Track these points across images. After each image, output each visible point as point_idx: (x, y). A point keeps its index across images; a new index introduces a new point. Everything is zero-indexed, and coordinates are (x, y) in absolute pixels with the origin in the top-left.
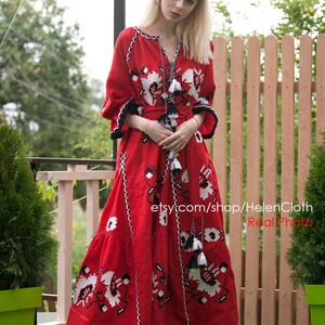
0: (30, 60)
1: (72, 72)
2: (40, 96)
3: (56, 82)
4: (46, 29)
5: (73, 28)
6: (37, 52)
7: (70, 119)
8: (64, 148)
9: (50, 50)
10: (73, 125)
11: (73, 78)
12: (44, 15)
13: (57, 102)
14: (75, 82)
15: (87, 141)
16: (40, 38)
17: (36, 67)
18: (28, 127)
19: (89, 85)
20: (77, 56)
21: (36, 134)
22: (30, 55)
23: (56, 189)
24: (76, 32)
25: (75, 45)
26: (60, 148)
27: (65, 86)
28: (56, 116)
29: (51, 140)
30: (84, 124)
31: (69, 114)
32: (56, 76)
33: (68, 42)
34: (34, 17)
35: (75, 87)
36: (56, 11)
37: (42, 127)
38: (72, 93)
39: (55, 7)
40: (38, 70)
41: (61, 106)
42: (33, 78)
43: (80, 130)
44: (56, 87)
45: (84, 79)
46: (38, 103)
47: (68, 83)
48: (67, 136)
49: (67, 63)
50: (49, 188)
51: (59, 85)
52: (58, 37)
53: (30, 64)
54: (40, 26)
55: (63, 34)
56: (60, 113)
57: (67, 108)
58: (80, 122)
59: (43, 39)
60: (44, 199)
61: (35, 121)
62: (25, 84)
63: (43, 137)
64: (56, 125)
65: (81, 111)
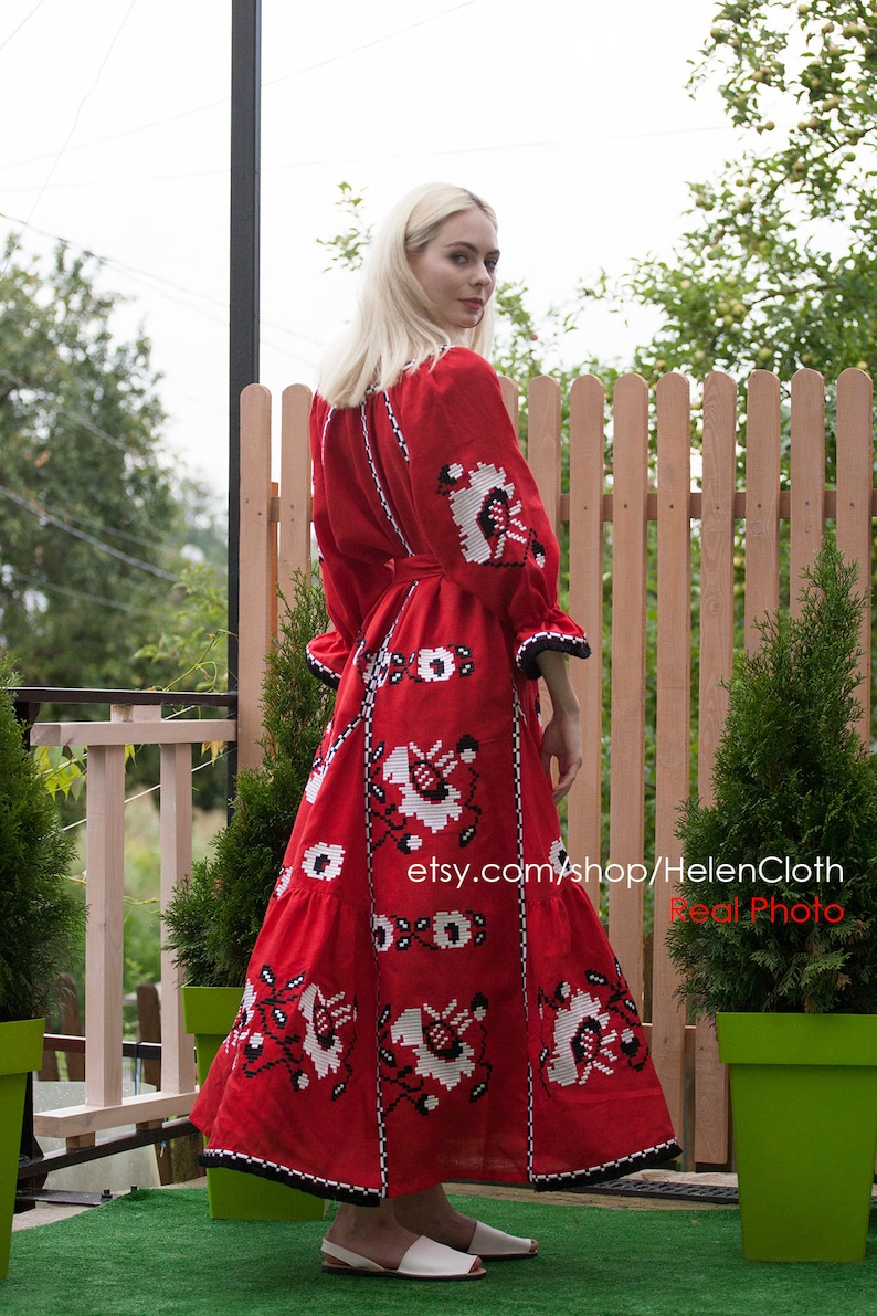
0: (25, 433)
1: (132, 462)
2: (49, 526)
3: (92, 489)
4: (63, 352)
5: (133, 352)
6: (42, 412)
7: (128, 582)
8: (114, 656)
9: (76, 407)
10: (134, 600)
11: (134, 479)
12: (59, 318)
13: (92, 540)
14: (139, 490)
15: (164, 639)
16: (49, 378)
17: (40, 449)
18: (21, 602)
19: (175, 494)
20: (146, 422)
21: (42, 619)
22: (26, 420)
23: (82, 766)
24: (141, 360)
25: (140, 393)
26: (101, 658)
27: (115, 499)
28: (91, 573)
29: (79, 636)
30: (163, 594)
31: (124, 571)
32: (90, 473)
33: (122, 387)
34: (35, 324)
35: (139, 502)
36: (91, 308)
37: (57, 603)
38: (133, 517)
39: (87, 296)
40: (45, 456)
41: (103, 550)
42: (32, 478)
43: (154, 612)
44: (90, 501)
45: (162, 481)
46: (45, 542)
47: (122, 492)
48: (120, 628)
49: (119, 444)
50: (64, 762)
51: (100, 497)
52: (95, 375)
53: (26, 442)
54: (51, 346)
55: (107, 368)
56: (101, 567)
57: (120, 555)
58: (154, 591)
59: (59, 379)
60: (52, 790)
61: (40, 588)
62: (12, 495)
63: (58, 627)
64: (88, 598)
65: (155, 563)
